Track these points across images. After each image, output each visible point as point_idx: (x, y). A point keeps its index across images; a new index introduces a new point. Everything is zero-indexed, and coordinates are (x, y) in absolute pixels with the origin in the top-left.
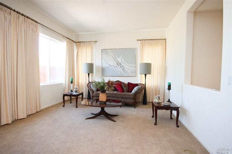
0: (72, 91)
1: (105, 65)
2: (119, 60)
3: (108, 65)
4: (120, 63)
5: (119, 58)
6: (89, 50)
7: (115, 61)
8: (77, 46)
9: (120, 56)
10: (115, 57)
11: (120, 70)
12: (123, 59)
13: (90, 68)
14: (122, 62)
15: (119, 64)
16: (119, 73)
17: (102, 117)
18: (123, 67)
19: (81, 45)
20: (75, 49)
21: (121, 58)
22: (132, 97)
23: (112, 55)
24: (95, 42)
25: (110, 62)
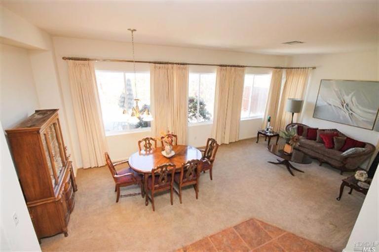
0: (268, 130)
1: (321, 103)
2: (347, 99)
3: (326, 104)
4: (347, 104)
5: (348, 95)
6: (301, 80)
7: (339, 98)
8: (287, 74)
9: (351, 93)
10: (341, 94)
11: (344, 113)
12: (354, 99)
13: (297, 106)
14: (352, 103)
15: (345, 105)
16: (341, 118)
17: (282, 168)
18: (351, 110)
19: (293, 72)
20: (283, 77)
21: (350, 96)
22: (338, 159)
23: (336, 89)
24: (314, 68)
25: (330, 99)
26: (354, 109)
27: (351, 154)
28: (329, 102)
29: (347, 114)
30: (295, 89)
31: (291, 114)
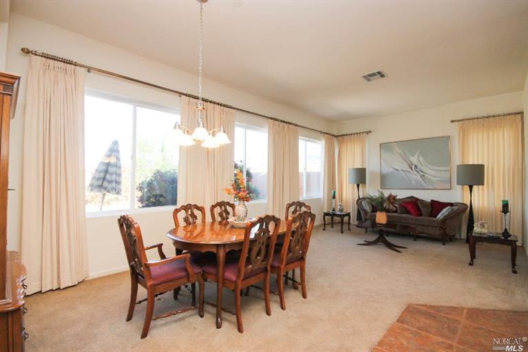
0: (334, 209)
1: (386, 170)
2: (414, 160)
3: (392, 170)
4: (415, 166)
5: (413, 156)
7: (405, 161)
8: (339, 142)
9: (416, 153)
10: (406, 155)
11: (414, 176)
12: (421, 158)
13: (360, 176)
14: (421, 163)
15: (413, 167)
16: (413, 182)
18: (422, 171)
19: (345, 140)
20: (335, 146)
21: (416, 156)
22: (436, 225)
23: (399, 152)
24: (368, 132)
25: (395, 163)
26: (424, 169)
27: (448, 215)
28: (394, 167)
29: (419, 177)
30: (352, 157)
31: (356, 186)
